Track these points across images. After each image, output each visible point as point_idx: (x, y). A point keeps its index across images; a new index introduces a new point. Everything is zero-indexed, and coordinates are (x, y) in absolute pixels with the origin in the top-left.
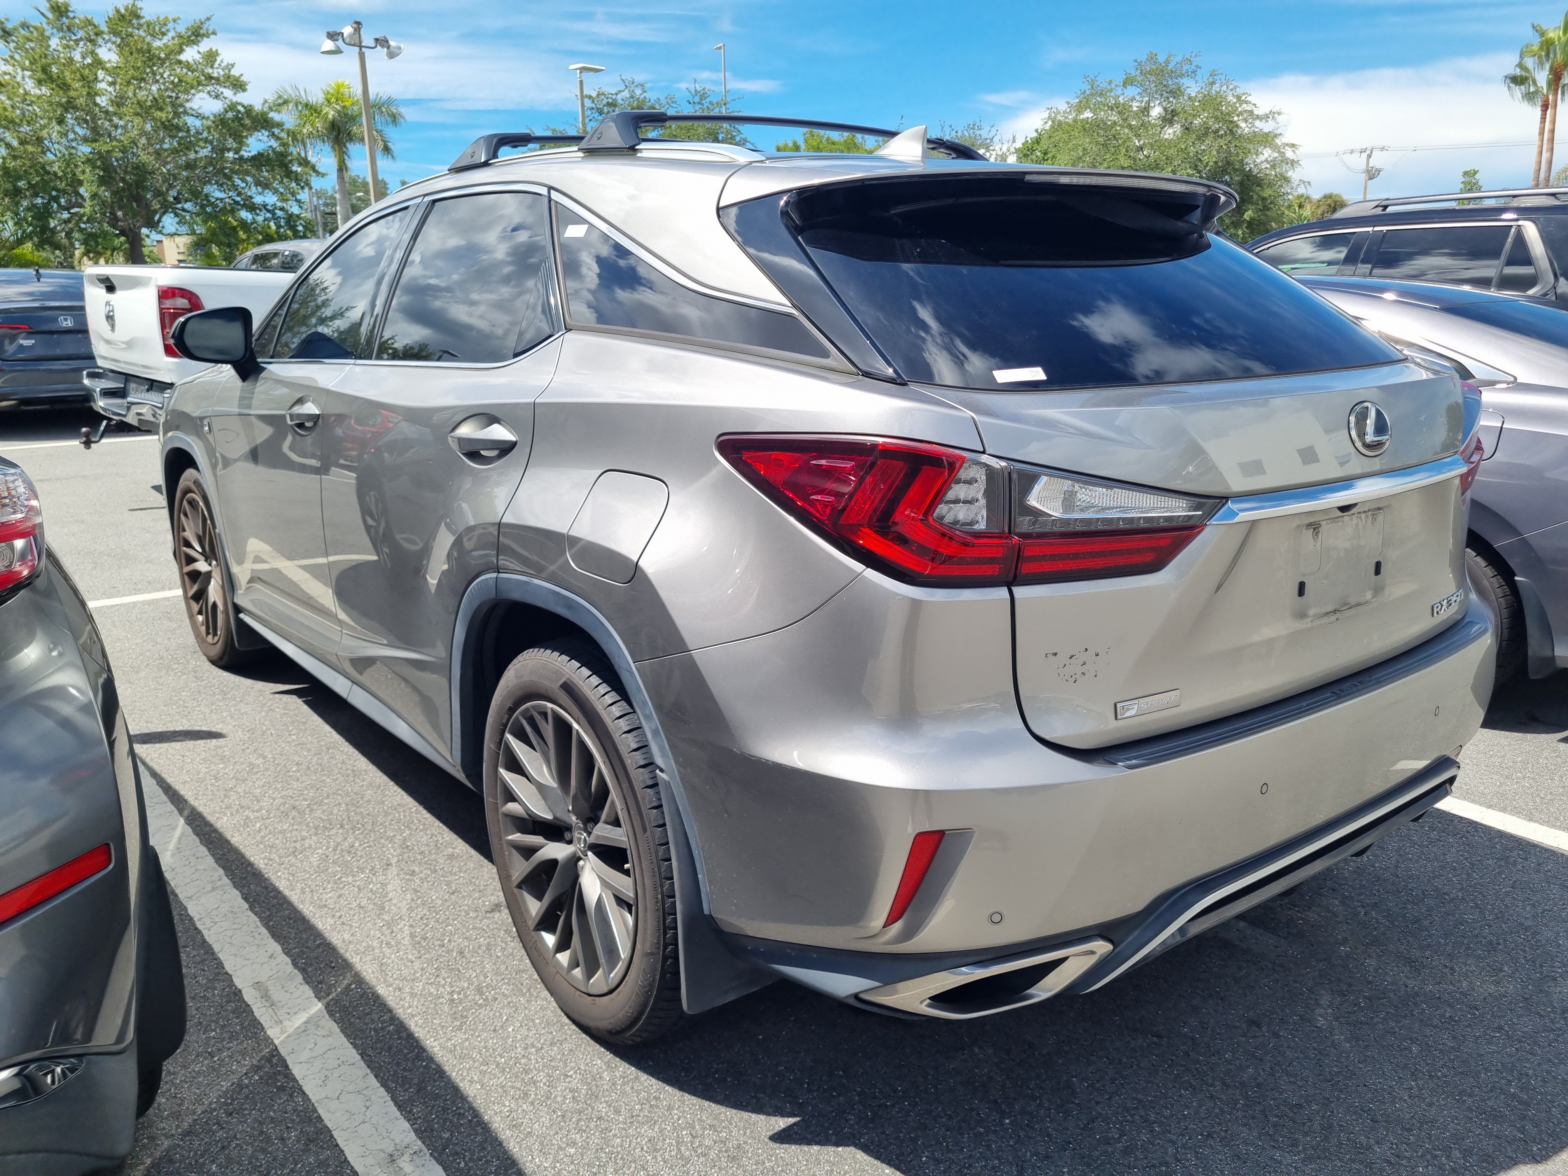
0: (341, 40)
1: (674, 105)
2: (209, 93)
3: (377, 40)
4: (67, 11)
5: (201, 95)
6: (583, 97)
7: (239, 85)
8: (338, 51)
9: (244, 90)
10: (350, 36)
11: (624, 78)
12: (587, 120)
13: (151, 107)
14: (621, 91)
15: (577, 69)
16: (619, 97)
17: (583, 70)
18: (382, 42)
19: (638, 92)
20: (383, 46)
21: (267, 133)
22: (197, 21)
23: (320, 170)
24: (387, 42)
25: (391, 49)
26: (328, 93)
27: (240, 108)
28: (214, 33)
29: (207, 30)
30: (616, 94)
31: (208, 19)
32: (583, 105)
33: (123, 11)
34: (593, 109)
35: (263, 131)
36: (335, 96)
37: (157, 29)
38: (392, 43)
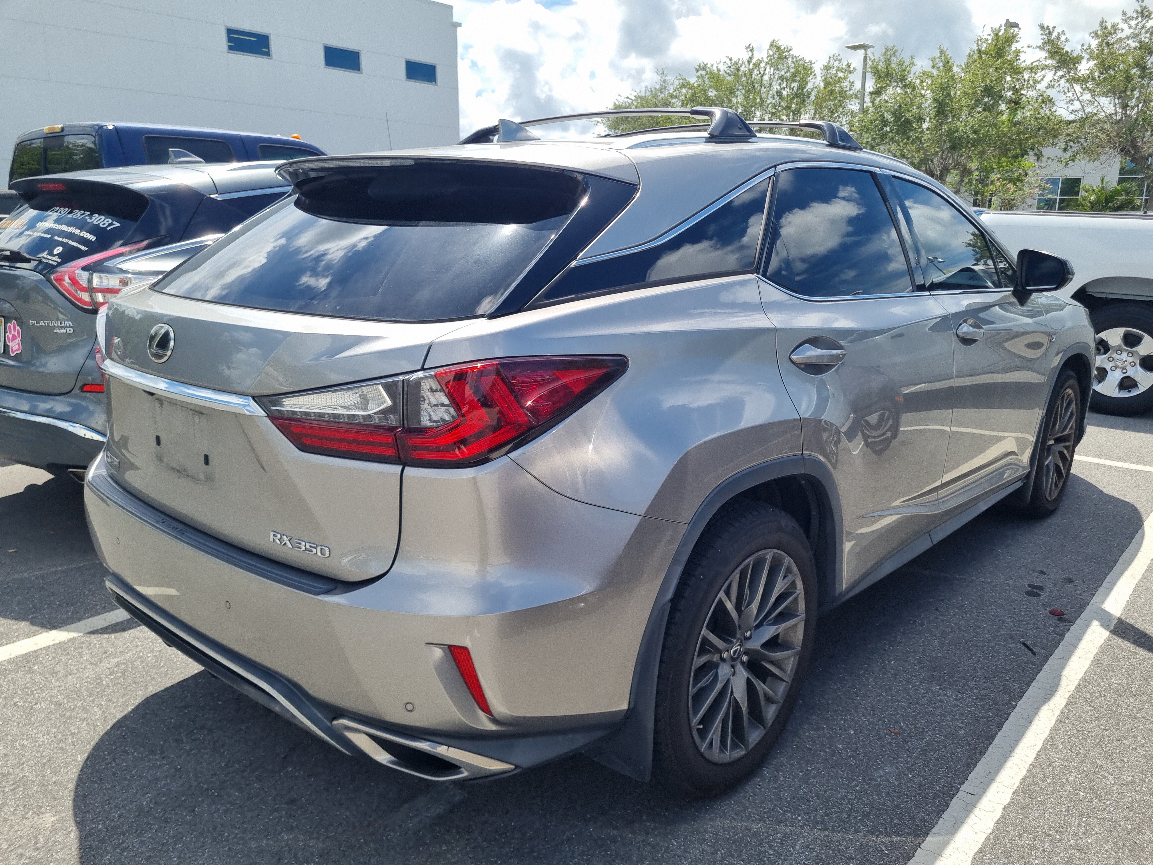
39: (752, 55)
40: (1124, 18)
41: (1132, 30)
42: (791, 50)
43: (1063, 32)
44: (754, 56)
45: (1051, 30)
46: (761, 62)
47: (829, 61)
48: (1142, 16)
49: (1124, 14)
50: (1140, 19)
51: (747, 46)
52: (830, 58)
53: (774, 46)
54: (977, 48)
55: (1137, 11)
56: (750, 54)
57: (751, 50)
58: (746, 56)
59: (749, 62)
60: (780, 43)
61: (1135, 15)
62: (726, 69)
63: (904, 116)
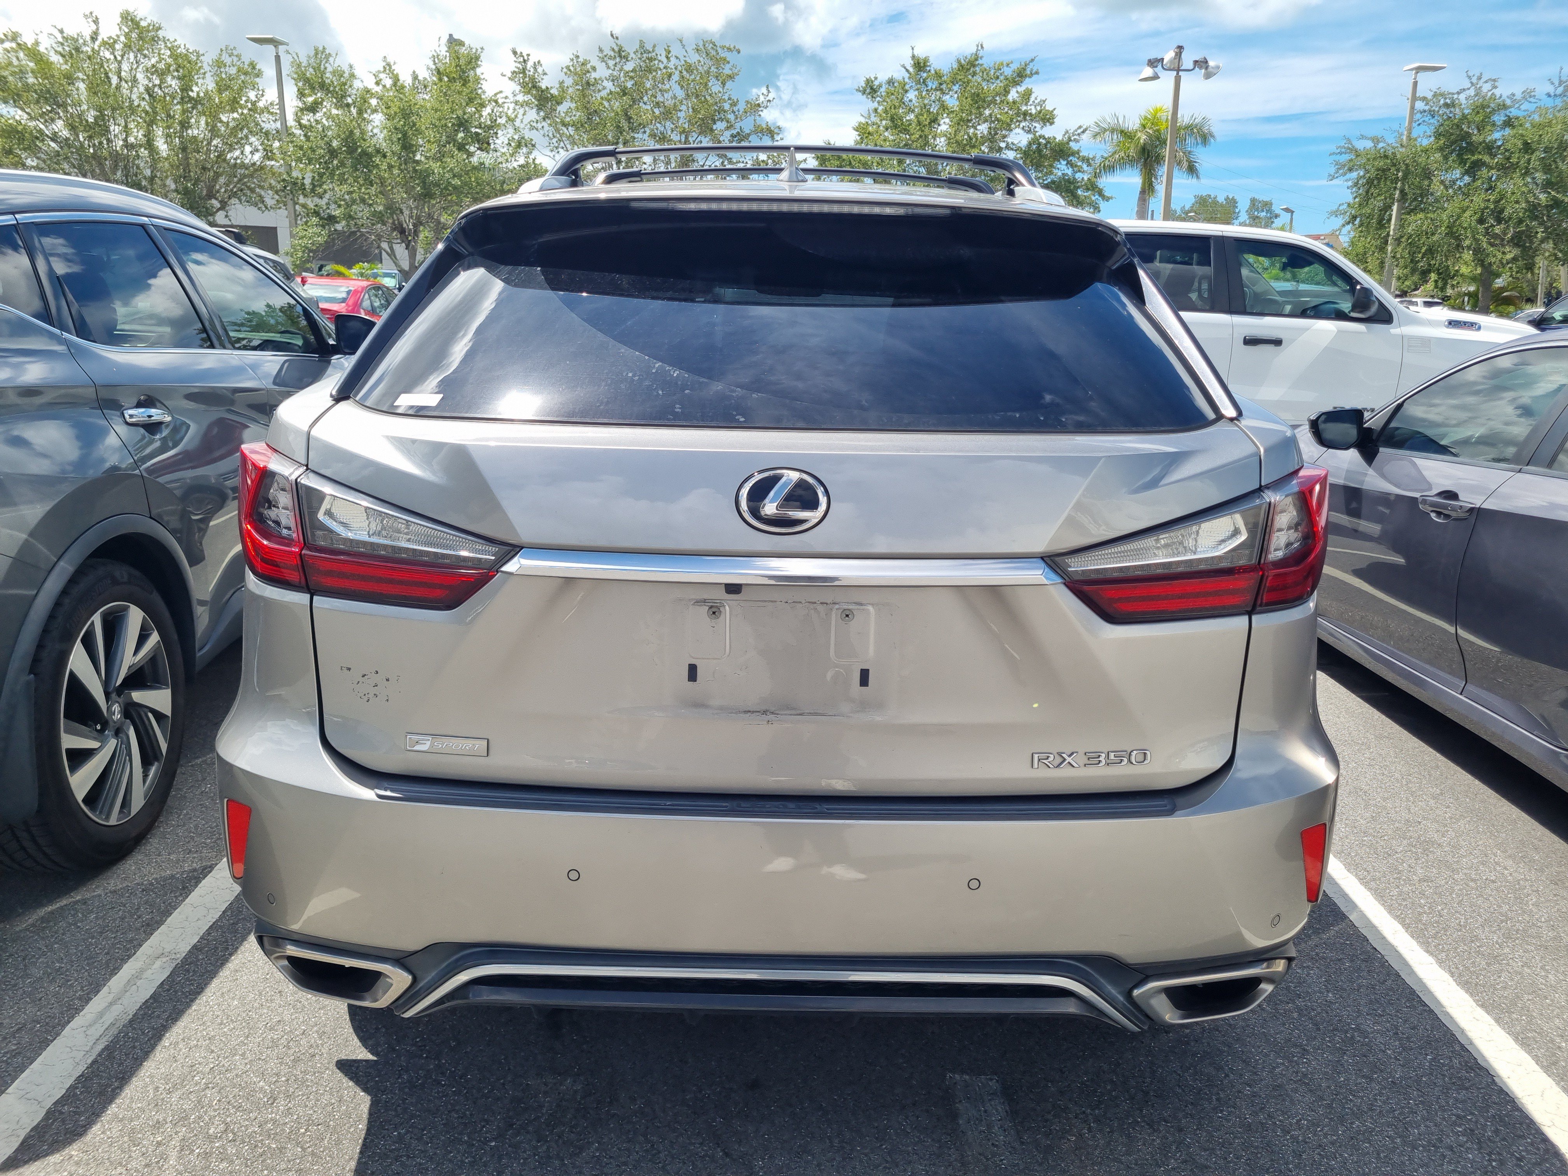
0: (1160, 66)
1: (1532, 100)
2: (1023, 128)
3: (1196, 62)
4: (925, 66)
5: (1018, 130)
6: (1414, 98)
7: (1047, 118)
8: (1155, 77)
9: (1052, 124)
10: (1171, 61)
11: (1470, 74)
12: (1414, 125)
13: (966, 145)
14: (1464, 90)
15: (1412, 70)
16: (1462, 97)
17: (1419, 69)
18: (1201, 64)
19: (1486, 88)
20: (1201, 68)
21: (1065, 162)
22: (1023, 64)
23: (1106, 194)
24: (1207, 62)
25: (1210, 69)
26: (1146, 118)
27: (1042, 141)
28: (1037, 73)
29: (1032, 70)
30: (1458, 93)
31: (1032, 60)
32: (1412, 108)
33: (963, 62)
34: (1425, 111)
35: (1062, 161)
36: (1150, 121)
37: (992, 72)
38: (1211, 63)
39: (97, 29)
40: (600, 55)
41: (611, 71)
42: (159, 28)
43: (539, 62)
44: (100, 31)
45: (526, 58)
46: (115, 42)
47: (220, 55)
48: (620, 56)
49: (601, 50)
50: (618, 60)
51: (88, 13)
52: (222, 50)
53: (128, 18)
54: (434, 67)
55: (613, 50)
56: (94, 27)
57: (94, 21)
58: (87, 30)
59: (94, 39)
60: (140, 14)
61: (612, 54)
62: (54, 45)
63: (360, 146)
